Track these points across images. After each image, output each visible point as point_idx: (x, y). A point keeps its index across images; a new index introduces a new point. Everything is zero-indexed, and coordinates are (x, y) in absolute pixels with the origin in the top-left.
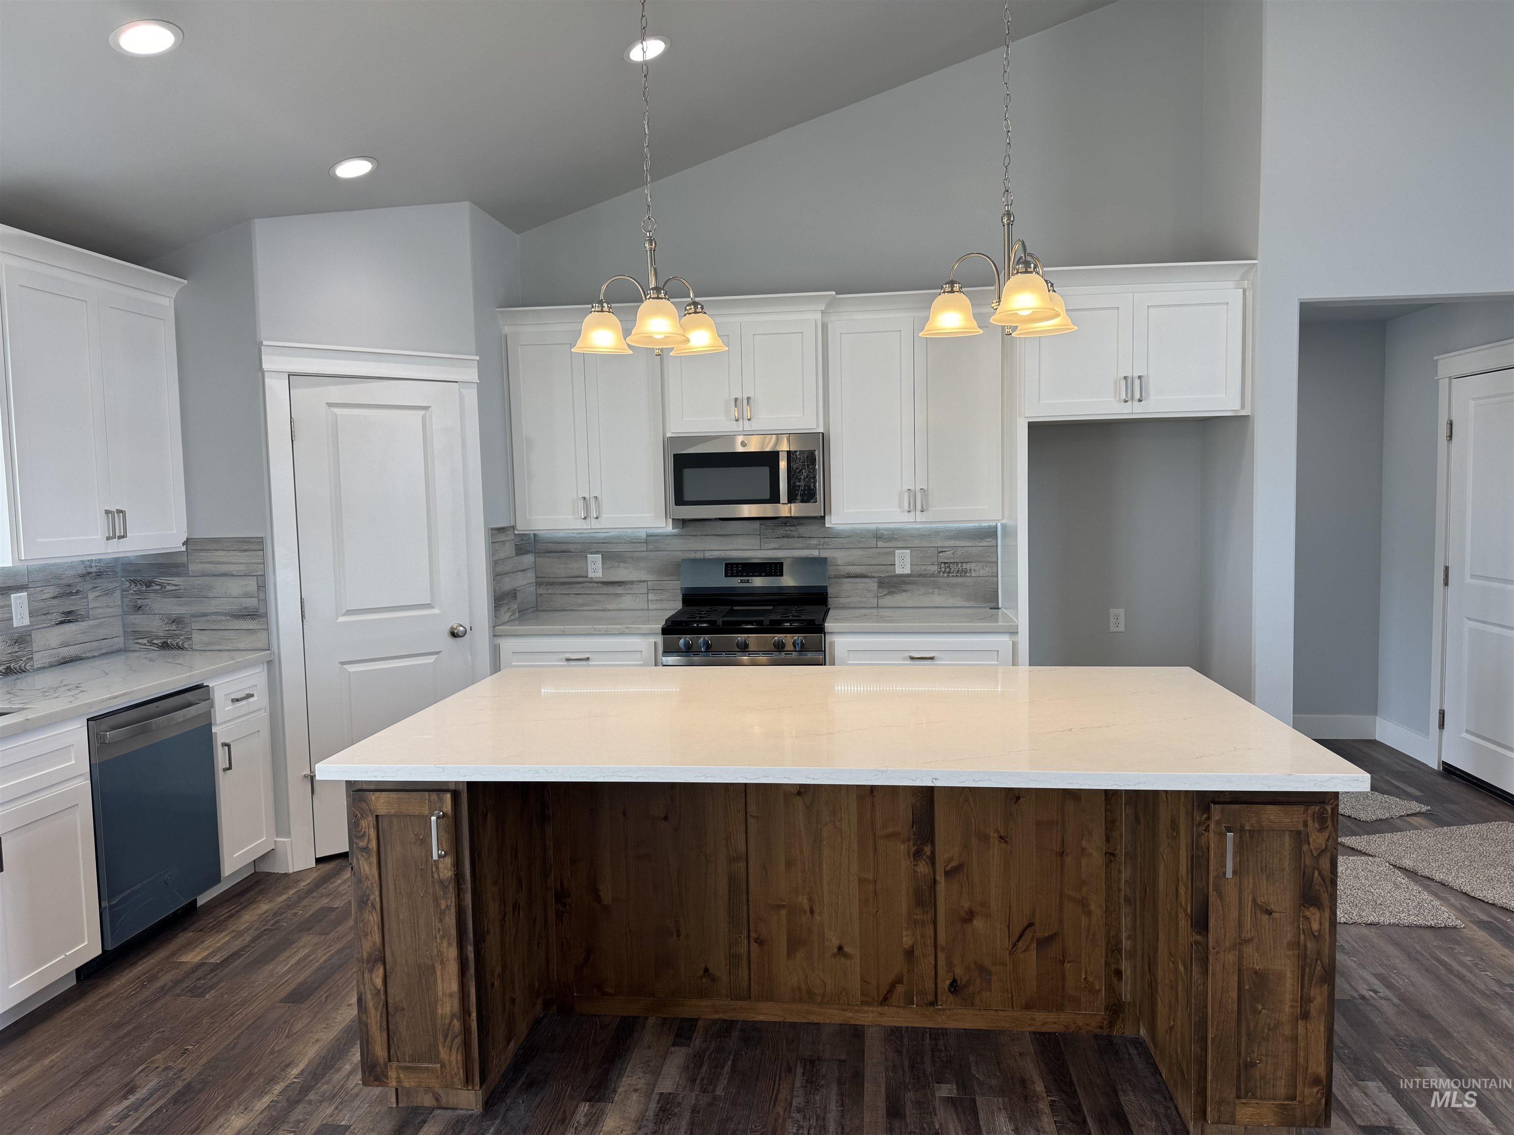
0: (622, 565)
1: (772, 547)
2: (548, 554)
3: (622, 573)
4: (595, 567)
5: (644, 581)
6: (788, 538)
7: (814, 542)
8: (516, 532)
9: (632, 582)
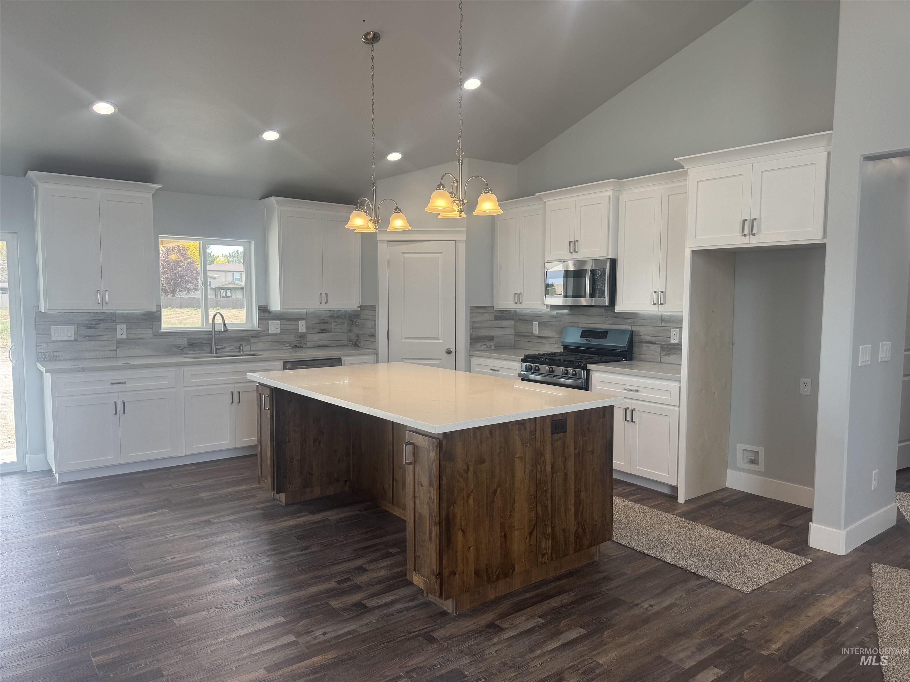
0: (546, 328)
1: (609, 323)
2: (519, 321)
3: (547, 333)
4: (536, 329)
5: (554, 337)
6: (617, 318)
7: (629, 321)
8: (495, 309)
9: (549, 338)
